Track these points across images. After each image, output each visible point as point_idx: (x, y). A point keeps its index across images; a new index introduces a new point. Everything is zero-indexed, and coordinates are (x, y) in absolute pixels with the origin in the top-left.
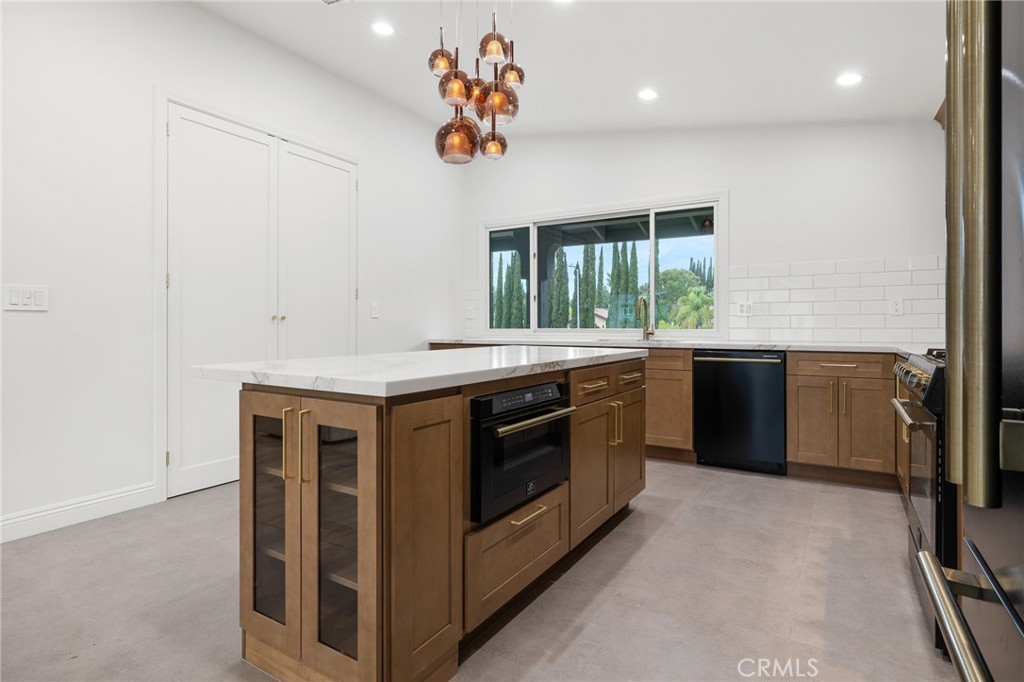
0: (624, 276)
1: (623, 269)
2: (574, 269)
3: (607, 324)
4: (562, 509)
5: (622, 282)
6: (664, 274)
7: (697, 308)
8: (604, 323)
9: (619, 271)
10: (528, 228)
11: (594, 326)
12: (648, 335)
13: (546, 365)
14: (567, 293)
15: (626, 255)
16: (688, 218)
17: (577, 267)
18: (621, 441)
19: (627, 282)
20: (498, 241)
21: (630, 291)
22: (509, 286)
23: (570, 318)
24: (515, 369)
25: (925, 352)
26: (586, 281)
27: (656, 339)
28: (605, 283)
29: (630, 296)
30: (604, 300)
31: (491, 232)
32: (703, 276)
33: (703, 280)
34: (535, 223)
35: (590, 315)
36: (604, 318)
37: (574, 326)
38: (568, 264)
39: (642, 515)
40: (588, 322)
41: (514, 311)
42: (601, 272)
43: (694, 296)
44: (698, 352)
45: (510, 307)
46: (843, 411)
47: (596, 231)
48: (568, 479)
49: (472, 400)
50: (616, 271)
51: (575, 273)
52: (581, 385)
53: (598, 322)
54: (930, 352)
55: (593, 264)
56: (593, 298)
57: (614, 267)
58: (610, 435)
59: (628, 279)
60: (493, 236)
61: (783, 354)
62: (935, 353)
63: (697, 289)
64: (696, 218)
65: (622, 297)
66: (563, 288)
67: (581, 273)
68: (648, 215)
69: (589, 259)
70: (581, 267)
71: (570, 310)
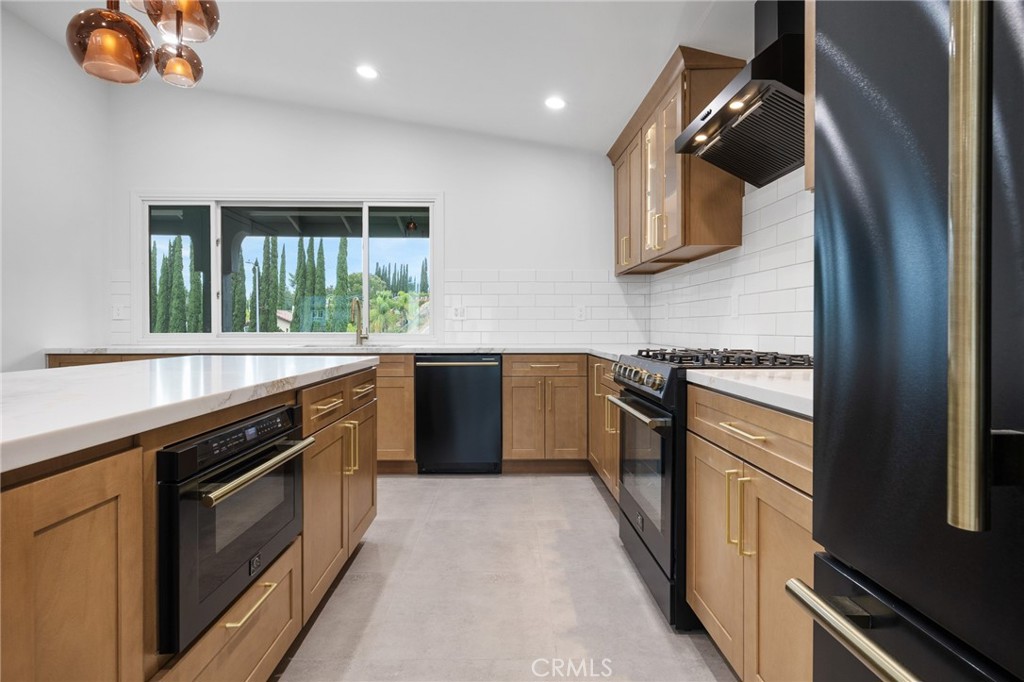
0: (310, 277)
1: (309, 269)
2: (252, 266)
3: (291, 327)
4: (294, 576)
5: (308, 283)
6: (351, 277)
7: (384, 312)
8: (288, 326)
9: (305, 271)
10: (209, 207)
11: (277, 330)
12: (361, 339)
13: (274, 384)
14: (243, 292)
15: (313, 254)
16: (394, 218)
17: (256, 264)
18: (356, 468)
19: (313, 283)
20: (162, 220)
21: (316, 292)
22: (166, 281)
23: (248, 320)
24: (231, 395)
25: (636, 353)
26: (269, 280)
27: (371, 343)
28: (288, 283)
29: (316, 298)
30: (287, 301)
31: (151, 208)
32: (388, 281)
33: (388, 284)
34: (217, 202)
35: (272, 317)
36: (287, 321)
37: (253, 329)
38: (245, 260)
39: (375, 547)
40: (269, 326)
41: (174, 312)
42: (283, 272)
43: (382, 299)
44: (419, 357)
45: (167, 307)
46: (548, 408)
47: (292, 221)
48: (301, 534)
49: (158, 453)
50: (302, 271)
51: (254, 270)
52: (314, 407)
53: (280, 324)
54: (640, 352)
55: (275, 262)
56: (275, 299)
57: (299, 267)
58: (345, 462)
59: (314, 280)
60: (155, 213)
61: (499, 356)
62: (651, 353)
63: (384, 293)
64: (403, 218)
65: (308, 299)
66: (239, 287)
67: (261, 271)
68: (360, 210)
69: (270, 256)
70: (261, 265)
71: (248, 312)
